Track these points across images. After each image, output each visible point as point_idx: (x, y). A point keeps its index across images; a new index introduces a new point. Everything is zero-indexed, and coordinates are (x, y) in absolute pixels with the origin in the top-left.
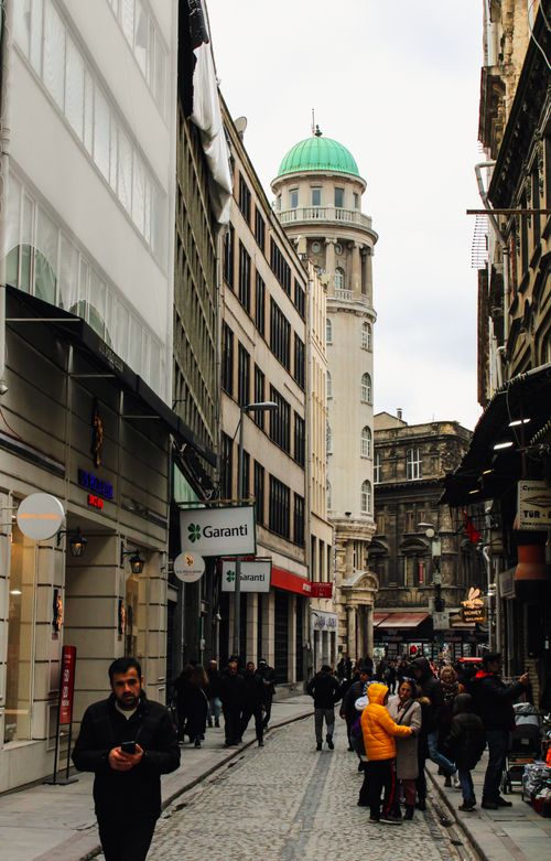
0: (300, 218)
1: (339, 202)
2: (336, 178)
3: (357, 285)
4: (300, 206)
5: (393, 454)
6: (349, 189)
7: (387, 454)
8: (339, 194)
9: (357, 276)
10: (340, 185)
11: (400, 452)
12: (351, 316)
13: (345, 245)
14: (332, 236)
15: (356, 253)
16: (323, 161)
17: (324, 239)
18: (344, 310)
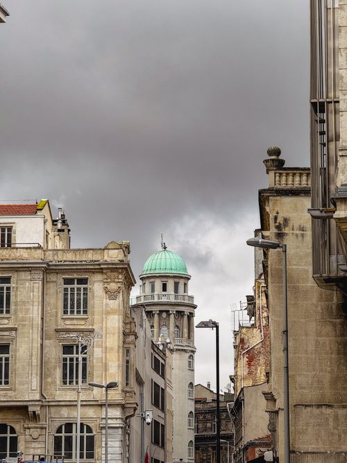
0: (156, 300)
1: (176, 290)
2: (174, 277)
3: (186, 335)
4: (156, 293)
5: (204, 417)
6: (182, 282)
7: (201, 418)
8: (176, 285)
9: (186, 330)
10: (177, 280)
11: (208, 416)
12: (183, 353)
13: (180, 314)
14: (173, 310)
15: (186, 318)
16: (168, 267)
17: (169, 311)
18: (179, 350)
